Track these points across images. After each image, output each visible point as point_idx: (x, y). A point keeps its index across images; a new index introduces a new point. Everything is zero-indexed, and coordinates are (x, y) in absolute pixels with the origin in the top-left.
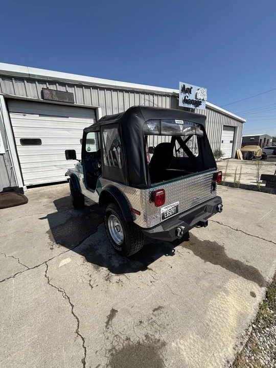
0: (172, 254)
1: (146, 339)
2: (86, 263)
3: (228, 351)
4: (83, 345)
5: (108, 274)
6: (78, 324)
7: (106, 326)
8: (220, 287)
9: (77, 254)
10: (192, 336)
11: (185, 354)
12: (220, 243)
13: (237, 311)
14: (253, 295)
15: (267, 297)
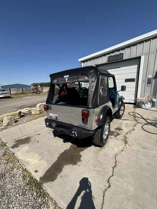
14: (36, 171)
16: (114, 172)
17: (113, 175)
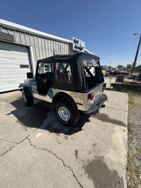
0: (89, 121)
1: (95, 158)
2: (51, 133)
3: (125, 152)
4: (70, 169)
5: (65, 136)
6: (63, 161)
7: (77, 158)
8: (113, 131)
9: (43, 130)
10: (111, 151)
11: (112, 158)
12: (106, 114)
13: (122, 137)
14: (124, 131)
15: (128, 131)
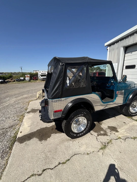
16: (56, 167)
17: (53, 169)
